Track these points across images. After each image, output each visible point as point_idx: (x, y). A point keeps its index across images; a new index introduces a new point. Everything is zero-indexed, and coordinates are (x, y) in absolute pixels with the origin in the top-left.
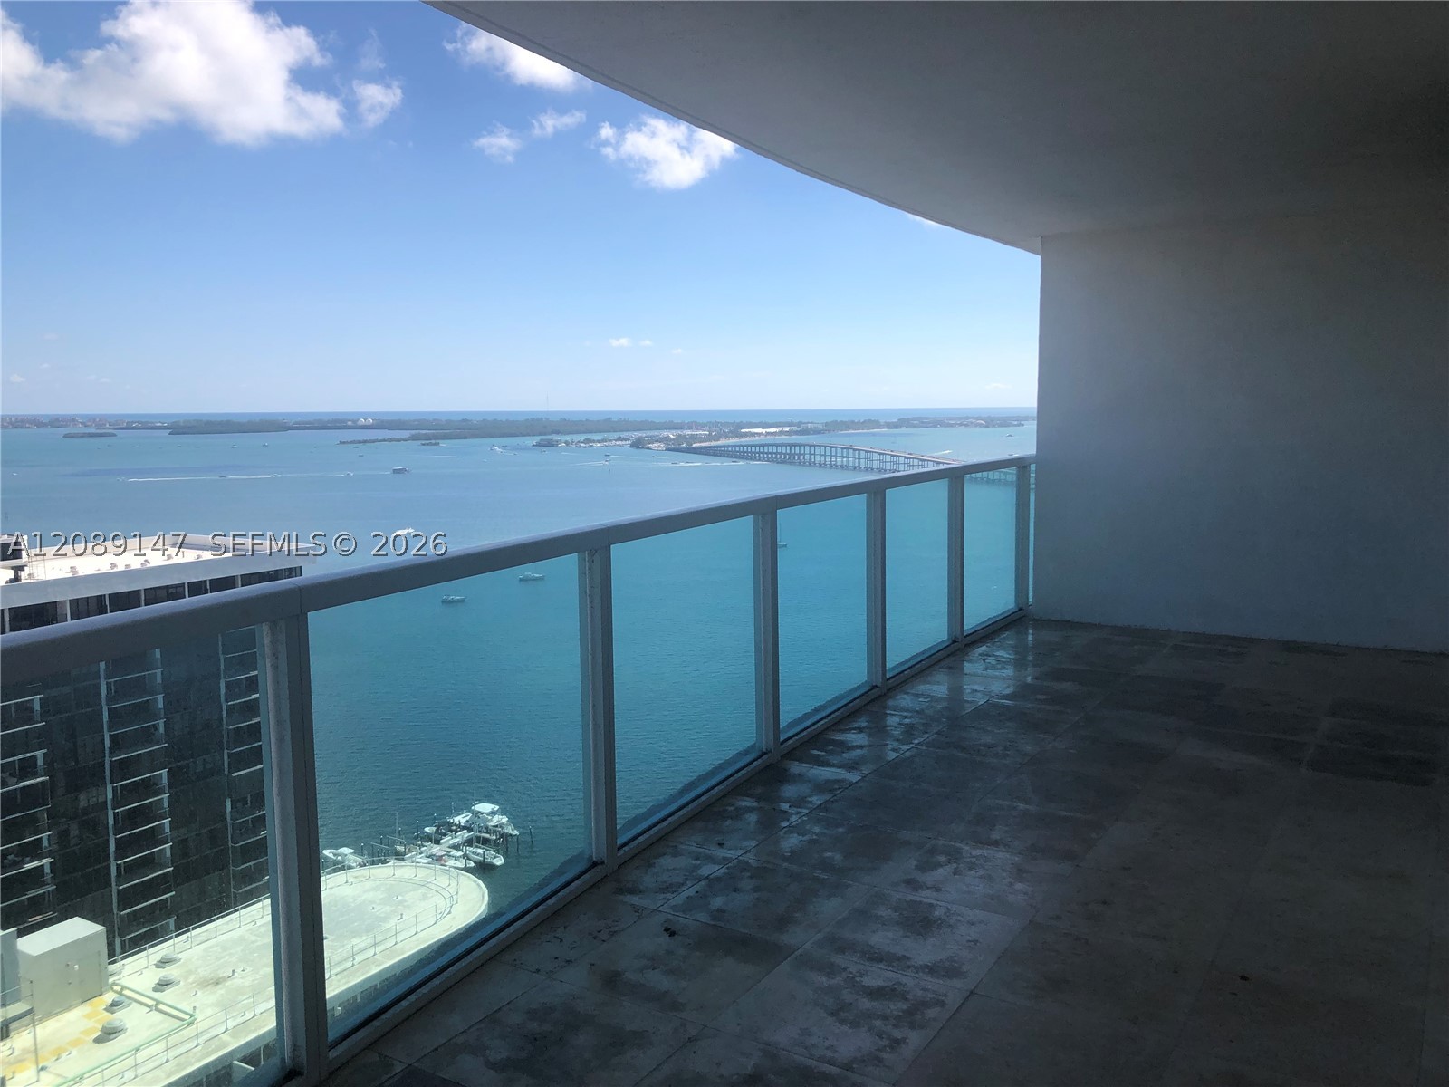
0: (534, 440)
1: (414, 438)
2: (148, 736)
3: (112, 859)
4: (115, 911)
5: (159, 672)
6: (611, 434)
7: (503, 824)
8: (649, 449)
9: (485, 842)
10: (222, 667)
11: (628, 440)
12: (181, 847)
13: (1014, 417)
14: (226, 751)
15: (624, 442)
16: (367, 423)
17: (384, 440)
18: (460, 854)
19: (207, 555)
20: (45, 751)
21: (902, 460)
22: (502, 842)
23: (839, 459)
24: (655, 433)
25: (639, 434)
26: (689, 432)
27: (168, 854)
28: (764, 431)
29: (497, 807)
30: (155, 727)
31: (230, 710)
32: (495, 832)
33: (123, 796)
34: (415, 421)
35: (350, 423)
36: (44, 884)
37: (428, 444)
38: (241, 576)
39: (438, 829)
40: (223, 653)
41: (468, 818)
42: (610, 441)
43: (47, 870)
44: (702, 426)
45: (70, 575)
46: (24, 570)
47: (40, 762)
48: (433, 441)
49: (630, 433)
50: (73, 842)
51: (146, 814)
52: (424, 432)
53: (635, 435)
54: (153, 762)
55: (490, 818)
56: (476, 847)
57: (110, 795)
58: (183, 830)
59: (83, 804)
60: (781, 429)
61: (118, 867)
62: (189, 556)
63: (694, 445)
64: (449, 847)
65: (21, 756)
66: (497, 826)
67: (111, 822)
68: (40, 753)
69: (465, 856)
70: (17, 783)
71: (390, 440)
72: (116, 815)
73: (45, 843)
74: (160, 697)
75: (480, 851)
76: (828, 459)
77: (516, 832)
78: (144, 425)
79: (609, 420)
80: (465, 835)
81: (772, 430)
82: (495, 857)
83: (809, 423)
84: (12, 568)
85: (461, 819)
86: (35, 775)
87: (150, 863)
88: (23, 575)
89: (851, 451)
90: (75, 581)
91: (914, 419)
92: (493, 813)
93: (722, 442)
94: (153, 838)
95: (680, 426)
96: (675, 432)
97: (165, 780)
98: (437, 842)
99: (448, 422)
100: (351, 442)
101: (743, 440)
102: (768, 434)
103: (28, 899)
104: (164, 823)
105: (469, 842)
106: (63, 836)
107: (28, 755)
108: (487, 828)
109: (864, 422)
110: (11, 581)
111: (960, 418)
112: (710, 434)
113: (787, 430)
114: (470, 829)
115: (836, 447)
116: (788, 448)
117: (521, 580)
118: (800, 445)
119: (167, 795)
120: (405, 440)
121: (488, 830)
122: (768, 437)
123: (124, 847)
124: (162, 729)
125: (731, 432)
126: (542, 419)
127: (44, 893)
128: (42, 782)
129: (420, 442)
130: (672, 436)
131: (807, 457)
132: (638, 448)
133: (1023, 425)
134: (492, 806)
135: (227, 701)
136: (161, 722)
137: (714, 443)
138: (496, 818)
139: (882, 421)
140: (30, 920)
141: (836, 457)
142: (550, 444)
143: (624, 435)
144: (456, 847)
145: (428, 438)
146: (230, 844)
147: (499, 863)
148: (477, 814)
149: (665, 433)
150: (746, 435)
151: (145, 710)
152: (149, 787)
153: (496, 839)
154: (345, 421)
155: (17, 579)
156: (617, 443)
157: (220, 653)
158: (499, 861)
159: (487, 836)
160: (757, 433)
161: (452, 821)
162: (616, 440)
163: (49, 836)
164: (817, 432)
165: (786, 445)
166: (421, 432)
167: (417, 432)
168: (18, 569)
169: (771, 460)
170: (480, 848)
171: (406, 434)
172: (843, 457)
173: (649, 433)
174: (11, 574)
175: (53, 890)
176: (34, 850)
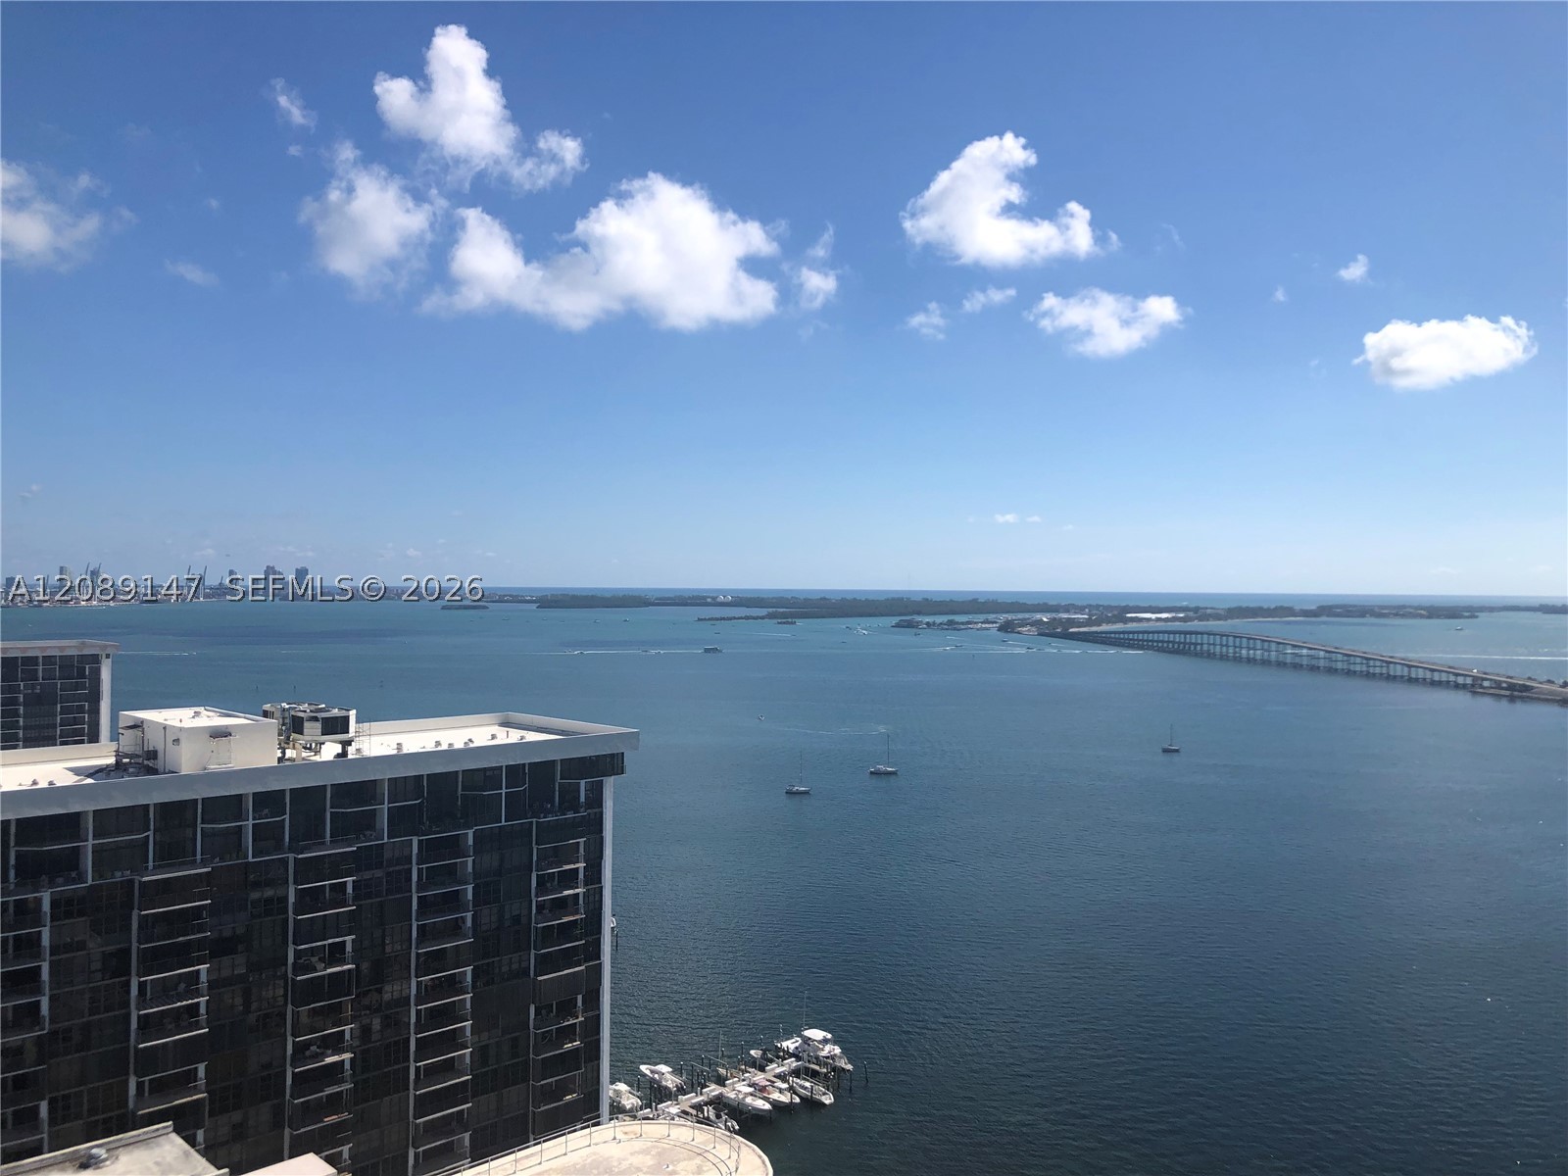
0: (895, 620)
1: (771, 616)
2: (455, 930)
3: (412, 1061)
4: (411, 1119)
5: (470, 860)
6: (979, 616)
7: (835, 1055)
8: (1019, 633)
9: (814, 1074)
10: (535, 858)
11: (996, 623)
12: (482, 1054)
13: (1464, 607)
14: (533, 951)
15: (991, 626)
16: (726, 600)
17: (741, 618)
18: (785, 1086)
19: (532, 737)
20: (354, 937)
21: (1322, 654)
22: (834, 1078)
23: (1244, 652)
24: (1027, 616)
25: (1010, 617)
26: (1066, 616)
27: (468, 1060)
28: (1153, 616)
29: (829, 1036)
30: (463, 919)
31: (541, 907)
32: (826, 1064)
33: (427, 993)
34: (773, 598)
35: (709, 600)
36: (342, 1081)
37: (784, 623)
38: (561, 760)
39: (764, 1053)
40: (536, 844)
41: (797, 1044)
42: (976, 623)
43: (347, 1066)
44: (1080, 609)
45: (395, 752)
46: (350, 745)
47: (349, 948)
48: (790, 620)
49: (998, 616)
50: (374, 1037)
51: (449, 1014)
52: (782, 610)
53: (1003, 617)
54: (458, 958)
55: (821, 1046)
56: (804, 1079)
57: (414, 991)
58: (485, 1035)
59: (387, 997)
60: (1174, 615)
61: (418, 1069)
62: (514, 736)
63: (1071, 630)
64: (775, 1076)
65: (330, 941)
66: (827, 1057)
67: (413, 1020)
68: (349, 939)
69: (791, 1089)
70: (325, 969)
71: (747, 618)
72: (418, 1012)
73: (347, 1036)
74: (470, 888)
75: (808, 1084)
76: (1231, 650)
77: (849, 1067)
78: (513, 598)
79: (975, 601)
80: (792, 1063)
81: (1164, 615)
82: (824, 1094)
83: (1207, 608)
84: (341, 742)
85: (790, 1044)
86: (343, 962)
87: (449, 1068)
88: (351, 750)
89: (1259, 642)
90: (400, 759)
91: (1337, 607)
92: (825, 1041)
93: (1104, 627)
94: (453, 1040)
95: (1055, 609)
96: (1049, 615)
97: (469, 978)
98: (762, 1069)
99: (806, 600)
100: (709, 619)
101: (1131, 626)
102: (1158, 620)
103: (327, 1096)
104: (465, 1026)
105: (796, 1073)
106: (365, 1032)
107: (337, 940)
108: (817, 1058)
109: (1276, 609)
110: (338, 756)
111: (1394, 607)
112: (1090, 619)
113: (1181, 615)
114: (798, 1058)
115: (1241, 637)
116: (1182, 636)
117: (872, 773)
118: (1197, 633)
119: (469, 995)
120: (762, 618)
121: (818, 1061)
122: (1158, 624)
123: (425, 1047)
124: (469, 923)
125: (1114, 616)
126: (903, 598)
127: (342, 1091)
128: (349, 970)
129: (776, 621)
130: (1045, 620)
131: (1205, 647)
132: (1007, 632)
133: (1477, 617)
134: (825, 1033)
135: (537, 896)
136: (469, 915)
137: (1094, 629)
138: (828, 1047)
139: (1297, 608)
140: (326, 1120)
141: (1241, 648)
142: (910, 625)
143: (991, 617)
144: (782, 1077)
145: (784, 616)
146: (531, 1056)
147: (827, 1102)
148: (807, 1040)
149: (1038, 616)
150: (1133, 620)
151: (453, 901)
152: (453, 985)
153: (828, 1072)
154: (705, 598)
155: (344, 754)
156: (983, 626)
157: (534, 842)
158: (828, 1099)
159: (817, 1068)
160: (1145, 619)
161: (779, 1045)
162: (982, 623)
163: (351, 1029)
164: (1217, 617)
165: (1180, 633)
166: (779, 610)
167: (774, 609)
168: (347, 743)
169: (1160, 650)
170: (808, 1081)
171: (763, 612)
172: (1249, 649)
173: (1020, 616)
174: (338, 749)
175: (350, 1089)
176: (335, 1043)
